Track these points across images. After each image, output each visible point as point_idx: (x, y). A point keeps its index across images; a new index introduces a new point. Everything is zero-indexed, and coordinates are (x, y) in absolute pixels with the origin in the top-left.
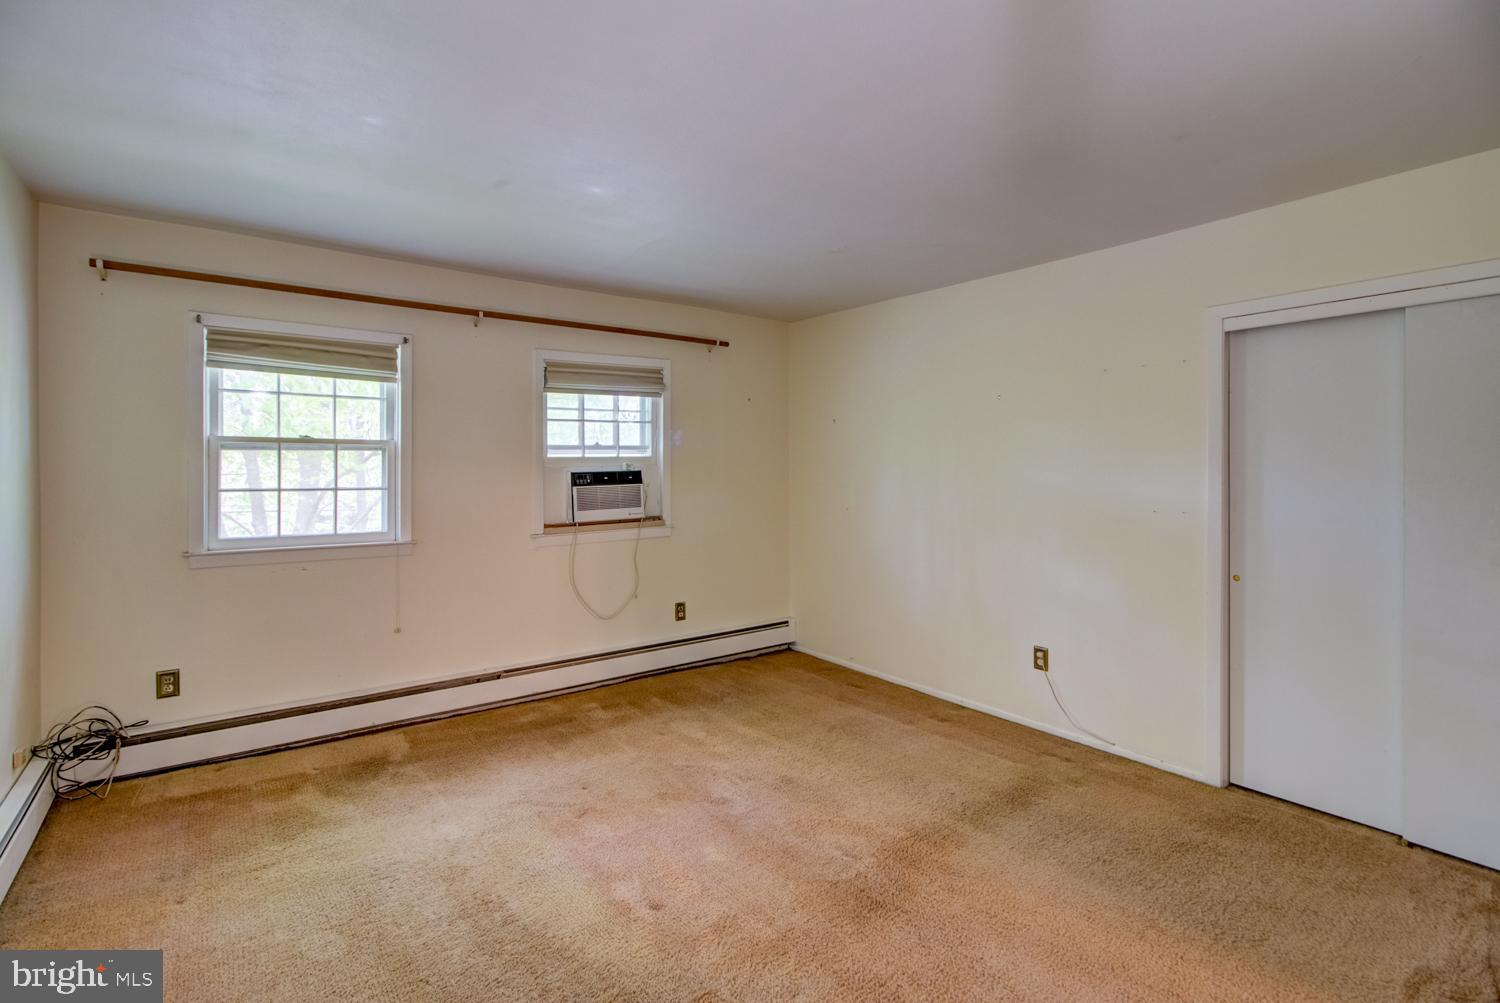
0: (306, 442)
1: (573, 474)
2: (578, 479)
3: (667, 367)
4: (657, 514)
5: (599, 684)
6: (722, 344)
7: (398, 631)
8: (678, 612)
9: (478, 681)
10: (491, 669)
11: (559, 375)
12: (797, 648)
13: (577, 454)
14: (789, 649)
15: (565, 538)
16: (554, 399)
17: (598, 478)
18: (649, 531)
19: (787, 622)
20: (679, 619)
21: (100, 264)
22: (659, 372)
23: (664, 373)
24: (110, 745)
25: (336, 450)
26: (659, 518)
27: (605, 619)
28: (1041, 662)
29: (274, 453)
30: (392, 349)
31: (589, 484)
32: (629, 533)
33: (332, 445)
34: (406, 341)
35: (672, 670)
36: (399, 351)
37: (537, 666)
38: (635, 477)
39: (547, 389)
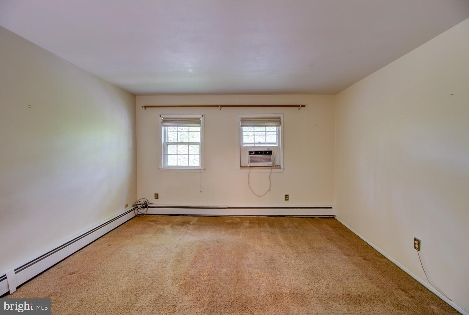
0: (182, 143)
1: (249, 151)
2: (250, 153)
3: (282, 117)
4: (279, 165)
5: (257, 216)
6: (302, 106)
7: (201, 192)
8: (286, 198)
9: (221, 208)
10: (224, 206)
11: (246, 121)
12: (336, 218)
13: (253, 145)
14: (334, 218)
15: (246, 171)
16: (245, 129)
17: (257, 153)
18: (275, 170)
19: (332, 207)
20: (286, 200)
21: (143, 107)
22: (279, 118)
23: (281, 118)
24: (146, 207)
25: (188, 145)
26: (280, 166)
27: (260, 197)
28: (417, 246)
29: (176, 146)
30: (199, 119)
31: (253, 154)
32: (268, 170)
33: (187, 144)
34: (202, 116)
35: (283, 216)
36: (201, 119)
37: (237, 207)
38: (270, 153)
39: (242, 126)
